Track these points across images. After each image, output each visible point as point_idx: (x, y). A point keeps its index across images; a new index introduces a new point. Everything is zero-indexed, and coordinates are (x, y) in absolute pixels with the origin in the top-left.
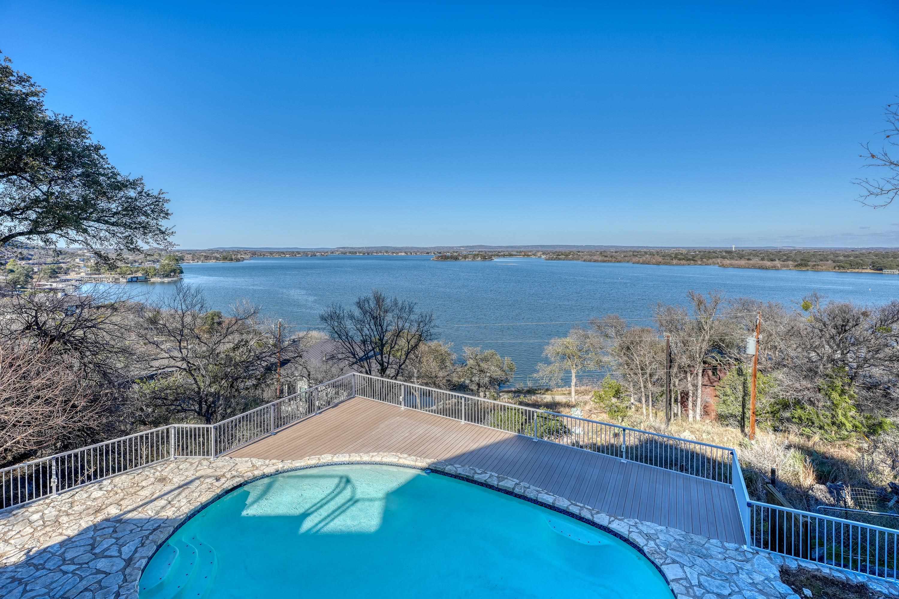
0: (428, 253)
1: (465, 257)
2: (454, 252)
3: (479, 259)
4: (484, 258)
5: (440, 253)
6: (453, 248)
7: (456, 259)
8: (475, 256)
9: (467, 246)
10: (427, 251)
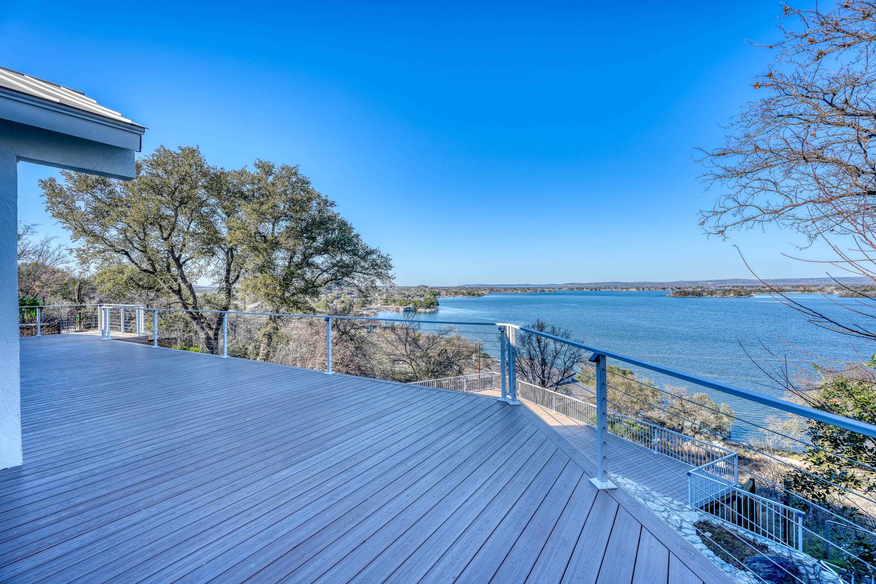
0: (664, 289)
1: (712, 293)
2: (698, 287)
3: (732, 295)
4: (739, 294)
5: (679, 288)
6: (697, 282)
7: (699, 295)
8: (725, 292)
9: (717, 281)
10: (663, 286)
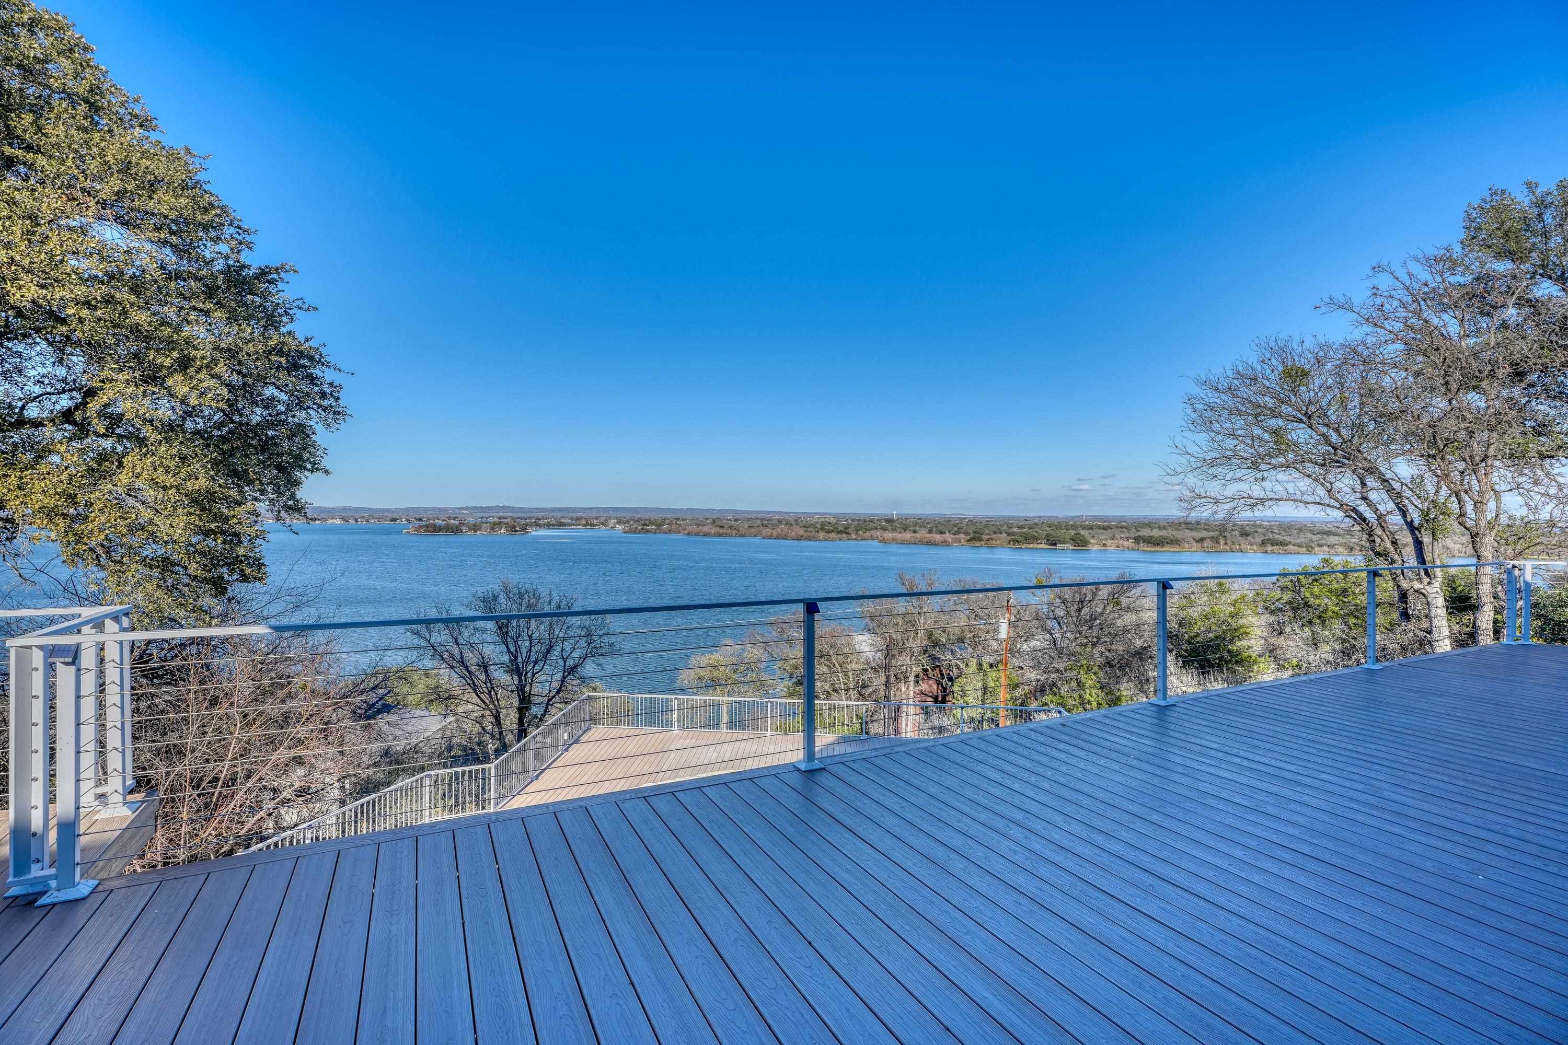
0: (394, 520)
1: (475, 528)
2: (449, 518)
3: (503, 531)
4: (512, 529)
5: (420, 520)
6: (446, 510)
7: (456, 530)
8: (494, 527)
9: (476, 508)
10: (390, 516)
